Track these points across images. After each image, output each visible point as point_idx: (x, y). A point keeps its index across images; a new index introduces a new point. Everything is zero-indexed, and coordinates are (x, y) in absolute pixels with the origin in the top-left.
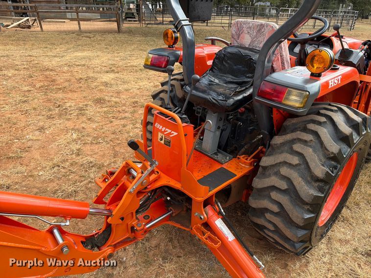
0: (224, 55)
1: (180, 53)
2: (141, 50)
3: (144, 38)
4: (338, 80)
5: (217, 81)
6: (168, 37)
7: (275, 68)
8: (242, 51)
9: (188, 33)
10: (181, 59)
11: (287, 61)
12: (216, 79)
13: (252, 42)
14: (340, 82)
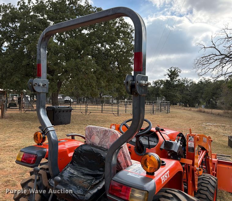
0: (81, 152)
1: (47, 150)
2: (19, 132)
3: (22, 122)
4: (167, 175)
5: (76, 173)
6: (37, 138)
7: (120, 162)
8: (94, 149)
9: (53, 135)
10: (47, 156)
11: (128, 156)
12: (75, 172)
13: (100, 141)
14: (169, 176)
